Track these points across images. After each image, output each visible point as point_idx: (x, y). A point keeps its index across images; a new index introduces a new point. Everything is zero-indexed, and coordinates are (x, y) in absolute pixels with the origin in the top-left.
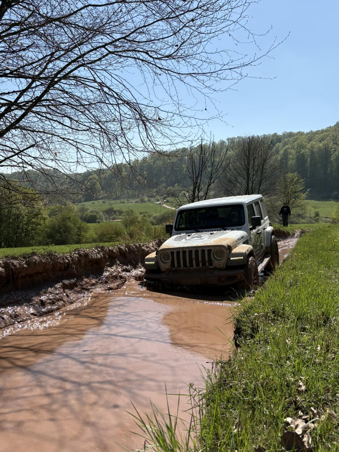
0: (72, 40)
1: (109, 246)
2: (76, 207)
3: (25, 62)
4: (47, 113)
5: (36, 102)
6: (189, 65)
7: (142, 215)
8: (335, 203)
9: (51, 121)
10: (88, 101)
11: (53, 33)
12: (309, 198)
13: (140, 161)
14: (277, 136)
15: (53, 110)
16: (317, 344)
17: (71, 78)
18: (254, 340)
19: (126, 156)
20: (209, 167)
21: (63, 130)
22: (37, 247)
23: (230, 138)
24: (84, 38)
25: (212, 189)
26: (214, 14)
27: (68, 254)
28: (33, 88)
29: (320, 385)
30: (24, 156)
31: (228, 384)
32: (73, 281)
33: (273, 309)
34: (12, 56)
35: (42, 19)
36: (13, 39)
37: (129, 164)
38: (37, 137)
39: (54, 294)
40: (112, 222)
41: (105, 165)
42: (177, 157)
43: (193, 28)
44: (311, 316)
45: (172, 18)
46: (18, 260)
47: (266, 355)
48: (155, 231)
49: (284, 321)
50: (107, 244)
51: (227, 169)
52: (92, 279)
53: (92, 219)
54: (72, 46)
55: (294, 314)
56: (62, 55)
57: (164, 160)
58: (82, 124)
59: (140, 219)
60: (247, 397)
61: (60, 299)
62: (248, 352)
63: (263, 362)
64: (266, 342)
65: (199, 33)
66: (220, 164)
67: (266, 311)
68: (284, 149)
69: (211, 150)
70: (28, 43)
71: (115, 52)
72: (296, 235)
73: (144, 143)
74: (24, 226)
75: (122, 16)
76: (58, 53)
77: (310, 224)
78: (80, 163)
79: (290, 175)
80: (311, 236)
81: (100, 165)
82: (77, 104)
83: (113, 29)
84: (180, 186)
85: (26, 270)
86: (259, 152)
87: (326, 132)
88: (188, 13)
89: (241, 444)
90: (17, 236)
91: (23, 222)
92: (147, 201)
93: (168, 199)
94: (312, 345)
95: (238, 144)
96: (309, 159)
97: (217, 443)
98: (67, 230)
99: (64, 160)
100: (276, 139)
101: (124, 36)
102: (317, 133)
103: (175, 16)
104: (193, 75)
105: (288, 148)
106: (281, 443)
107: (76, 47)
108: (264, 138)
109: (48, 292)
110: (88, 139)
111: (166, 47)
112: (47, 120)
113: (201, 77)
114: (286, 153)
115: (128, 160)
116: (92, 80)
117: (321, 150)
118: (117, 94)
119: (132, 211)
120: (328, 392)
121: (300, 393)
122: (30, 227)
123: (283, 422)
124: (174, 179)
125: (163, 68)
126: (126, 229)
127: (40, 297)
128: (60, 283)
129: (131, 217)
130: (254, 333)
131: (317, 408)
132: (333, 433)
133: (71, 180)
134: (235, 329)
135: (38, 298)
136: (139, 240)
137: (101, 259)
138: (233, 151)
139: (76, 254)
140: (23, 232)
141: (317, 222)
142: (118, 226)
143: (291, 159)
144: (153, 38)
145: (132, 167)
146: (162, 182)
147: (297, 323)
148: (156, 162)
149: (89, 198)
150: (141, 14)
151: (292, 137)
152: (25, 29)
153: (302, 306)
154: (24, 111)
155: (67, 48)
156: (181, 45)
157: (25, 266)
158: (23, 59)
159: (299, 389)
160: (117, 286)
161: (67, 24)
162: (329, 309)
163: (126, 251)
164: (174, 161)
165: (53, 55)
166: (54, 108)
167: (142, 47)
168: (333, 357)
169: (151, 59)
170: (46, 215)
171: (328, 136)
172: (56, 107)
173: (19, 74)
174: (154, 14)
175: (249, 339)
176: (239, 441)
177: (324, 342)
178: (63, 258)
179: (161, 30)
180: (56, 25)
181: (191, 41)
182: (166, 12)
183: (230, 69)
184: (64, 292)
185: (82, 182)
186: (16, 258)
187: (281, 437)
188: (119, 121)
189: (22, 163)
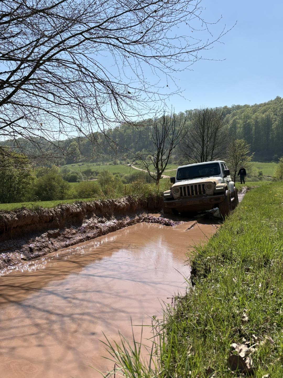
0: (55, 28)
1: (87, 202)
2: (59, 169)
3: (15, 47)
4: (34, 90)
5: (25, 81)
6: (153, 49)
7: (115, 176)
8: (275, 164)
9: (38, 97)
10: (68, 80)
11: (39, 23)
12: (254, 160)
13: (113, 130)
14: (227, 109)
15: (38, 87)
16: (259, 282)
17: (53, 61)
18: (206, 279)
19: (101, 126)
20: (171, 135)
21: (47, 104)
22: (27, 203)
23: (187, 111)
24: (64, 27)
25: (173, 153)
26: (173, 6)
27: (52, 209)
28: (22, 69)
29: (260, 316)
30: (15, 126)
31: (185, 316)
32: (56, 231)
33: (222, 253)
34: (3, 42)
35: (29, 11)
36: (4, 27)
37: (104, 133)
38: (26, 110)
39: (40, 242)
40: (90, 181)
41: (83, 133)
42: (143, 126)
43: (156, 18)
44: (254, 259)
45: (138, 9)
46: (10, 214)
47: (216, 292)
48: (125, 189)
49: (232, 263)
50: (85, 200)
51: (185, 136)
52: (73, 229)
53: (73, 179)
54: (54, 33)
55: (240, 257)
56: (46, 41)
57: (133, 129)
58: (64, 100)
59: (113, 178)
60: (200, 327)
61: (46, 246)
62: (201, 289)
63: (213, 297)
64: (217, 281)
65: (161, 22)
66: (180, 132)
67: (217, 254)
68: (233, 119)
69: (172, 120)
70: (17, 31)
71: (91, 38)
72: (243, 191)
73: (116, 115)
74: (16, 185)
75: (96, 8)
76: (42, 39)
77: (254, 182)
78: (62, 132)
79: (238, 141)
80: (255, 192)
81: (79, 134)
82: (59, 82)
83: (88, 19)
84: (146, 151)
85: (17, 222)
86: (212, 122)
87: (268, 105)
88: (152, 5)
89: (194, 366)
90: (10, 194)
91: (15, 182)
92: (119, 163)
93: (137, 161)
94: (255, 283)
95: (195, 116)
96: (254, 128)
97: (174, 365)
98: (52, 188)
99: (49, 130)
100: (227, 111)
101: (98, 24)
102: (260, 105)
103: (140, 7)
104: (156, 57)
105: (236, 119)
106: (227, 365)
107: (58, 34)
108: (216, 110)
109: (36, 240)
110: (69, 111)
111: (133, 34)
112: (34, 96)
113: (163, 59)
114: (235, 123)
115: (102, 129)
116: (71, 62)
117: (264, 120)
118: (93, 74)
119: (106, 172)
120: (267, 322)
121: (243, 322)
122: (21, 186)
123: (229, 347)
124: (141, 145)
125: (131, 51)
126: (102, 187)
127: (29, 245)
128: (45, 233)
129: (106, 177)
130: (207, 273)
131: (258, 335)
132: (271, 356)
133: (55, 146)
134: (191, 270)
135: (27, 245)
136: (112, 196)
137: (80, 213)
138: (191, 121)
139: (59, 208)
140: (15, 190)
141: (260, 180)
142: (95, 185)
143: (239, 127)
144: (122, 27)
145: (106, 136)
146: (131, 148)
147: (242, 264)
148: (127, 131)
149: (70, 161)
150: (112, 6)
151: (240, 109)
152: (14, 19)
153: (246, 251)
154: (14, 88)
155: (50, 35)
156: (146, 32)
157: (16, 219)
158: (13, 44)
159: (243, 319)
160: (94, 235)
161: (50, 14)
162: (269, 252)
163: (101, 205)
164: (142, 130)
165: (38, 41)
166: (40, 86)
167: (113, 34)
168: (272, 292)
169: (121, 44)
170: (34, 176)
171: (269, 108)
172: (42, 85)
173: (9, 57)
174: (123, 6)
175: (203, 278)
176: (193, 364)
177: (264, 280)
178: (48, 212)
179: (129, 20)
180: (40, 15)
181: (154, 29)
182: (133, 4)
183: (187, 52)
184: (50, 240)
185: (64, 148)
186: (8, 213)
187: (227, 360)
188: (94, 96)
189: (13, 132)
